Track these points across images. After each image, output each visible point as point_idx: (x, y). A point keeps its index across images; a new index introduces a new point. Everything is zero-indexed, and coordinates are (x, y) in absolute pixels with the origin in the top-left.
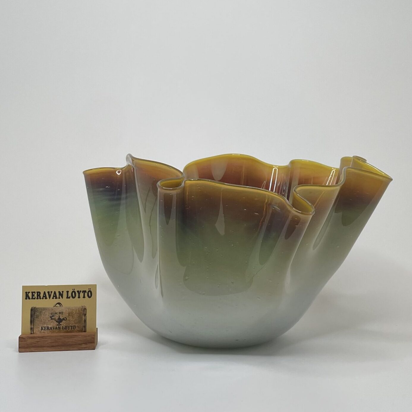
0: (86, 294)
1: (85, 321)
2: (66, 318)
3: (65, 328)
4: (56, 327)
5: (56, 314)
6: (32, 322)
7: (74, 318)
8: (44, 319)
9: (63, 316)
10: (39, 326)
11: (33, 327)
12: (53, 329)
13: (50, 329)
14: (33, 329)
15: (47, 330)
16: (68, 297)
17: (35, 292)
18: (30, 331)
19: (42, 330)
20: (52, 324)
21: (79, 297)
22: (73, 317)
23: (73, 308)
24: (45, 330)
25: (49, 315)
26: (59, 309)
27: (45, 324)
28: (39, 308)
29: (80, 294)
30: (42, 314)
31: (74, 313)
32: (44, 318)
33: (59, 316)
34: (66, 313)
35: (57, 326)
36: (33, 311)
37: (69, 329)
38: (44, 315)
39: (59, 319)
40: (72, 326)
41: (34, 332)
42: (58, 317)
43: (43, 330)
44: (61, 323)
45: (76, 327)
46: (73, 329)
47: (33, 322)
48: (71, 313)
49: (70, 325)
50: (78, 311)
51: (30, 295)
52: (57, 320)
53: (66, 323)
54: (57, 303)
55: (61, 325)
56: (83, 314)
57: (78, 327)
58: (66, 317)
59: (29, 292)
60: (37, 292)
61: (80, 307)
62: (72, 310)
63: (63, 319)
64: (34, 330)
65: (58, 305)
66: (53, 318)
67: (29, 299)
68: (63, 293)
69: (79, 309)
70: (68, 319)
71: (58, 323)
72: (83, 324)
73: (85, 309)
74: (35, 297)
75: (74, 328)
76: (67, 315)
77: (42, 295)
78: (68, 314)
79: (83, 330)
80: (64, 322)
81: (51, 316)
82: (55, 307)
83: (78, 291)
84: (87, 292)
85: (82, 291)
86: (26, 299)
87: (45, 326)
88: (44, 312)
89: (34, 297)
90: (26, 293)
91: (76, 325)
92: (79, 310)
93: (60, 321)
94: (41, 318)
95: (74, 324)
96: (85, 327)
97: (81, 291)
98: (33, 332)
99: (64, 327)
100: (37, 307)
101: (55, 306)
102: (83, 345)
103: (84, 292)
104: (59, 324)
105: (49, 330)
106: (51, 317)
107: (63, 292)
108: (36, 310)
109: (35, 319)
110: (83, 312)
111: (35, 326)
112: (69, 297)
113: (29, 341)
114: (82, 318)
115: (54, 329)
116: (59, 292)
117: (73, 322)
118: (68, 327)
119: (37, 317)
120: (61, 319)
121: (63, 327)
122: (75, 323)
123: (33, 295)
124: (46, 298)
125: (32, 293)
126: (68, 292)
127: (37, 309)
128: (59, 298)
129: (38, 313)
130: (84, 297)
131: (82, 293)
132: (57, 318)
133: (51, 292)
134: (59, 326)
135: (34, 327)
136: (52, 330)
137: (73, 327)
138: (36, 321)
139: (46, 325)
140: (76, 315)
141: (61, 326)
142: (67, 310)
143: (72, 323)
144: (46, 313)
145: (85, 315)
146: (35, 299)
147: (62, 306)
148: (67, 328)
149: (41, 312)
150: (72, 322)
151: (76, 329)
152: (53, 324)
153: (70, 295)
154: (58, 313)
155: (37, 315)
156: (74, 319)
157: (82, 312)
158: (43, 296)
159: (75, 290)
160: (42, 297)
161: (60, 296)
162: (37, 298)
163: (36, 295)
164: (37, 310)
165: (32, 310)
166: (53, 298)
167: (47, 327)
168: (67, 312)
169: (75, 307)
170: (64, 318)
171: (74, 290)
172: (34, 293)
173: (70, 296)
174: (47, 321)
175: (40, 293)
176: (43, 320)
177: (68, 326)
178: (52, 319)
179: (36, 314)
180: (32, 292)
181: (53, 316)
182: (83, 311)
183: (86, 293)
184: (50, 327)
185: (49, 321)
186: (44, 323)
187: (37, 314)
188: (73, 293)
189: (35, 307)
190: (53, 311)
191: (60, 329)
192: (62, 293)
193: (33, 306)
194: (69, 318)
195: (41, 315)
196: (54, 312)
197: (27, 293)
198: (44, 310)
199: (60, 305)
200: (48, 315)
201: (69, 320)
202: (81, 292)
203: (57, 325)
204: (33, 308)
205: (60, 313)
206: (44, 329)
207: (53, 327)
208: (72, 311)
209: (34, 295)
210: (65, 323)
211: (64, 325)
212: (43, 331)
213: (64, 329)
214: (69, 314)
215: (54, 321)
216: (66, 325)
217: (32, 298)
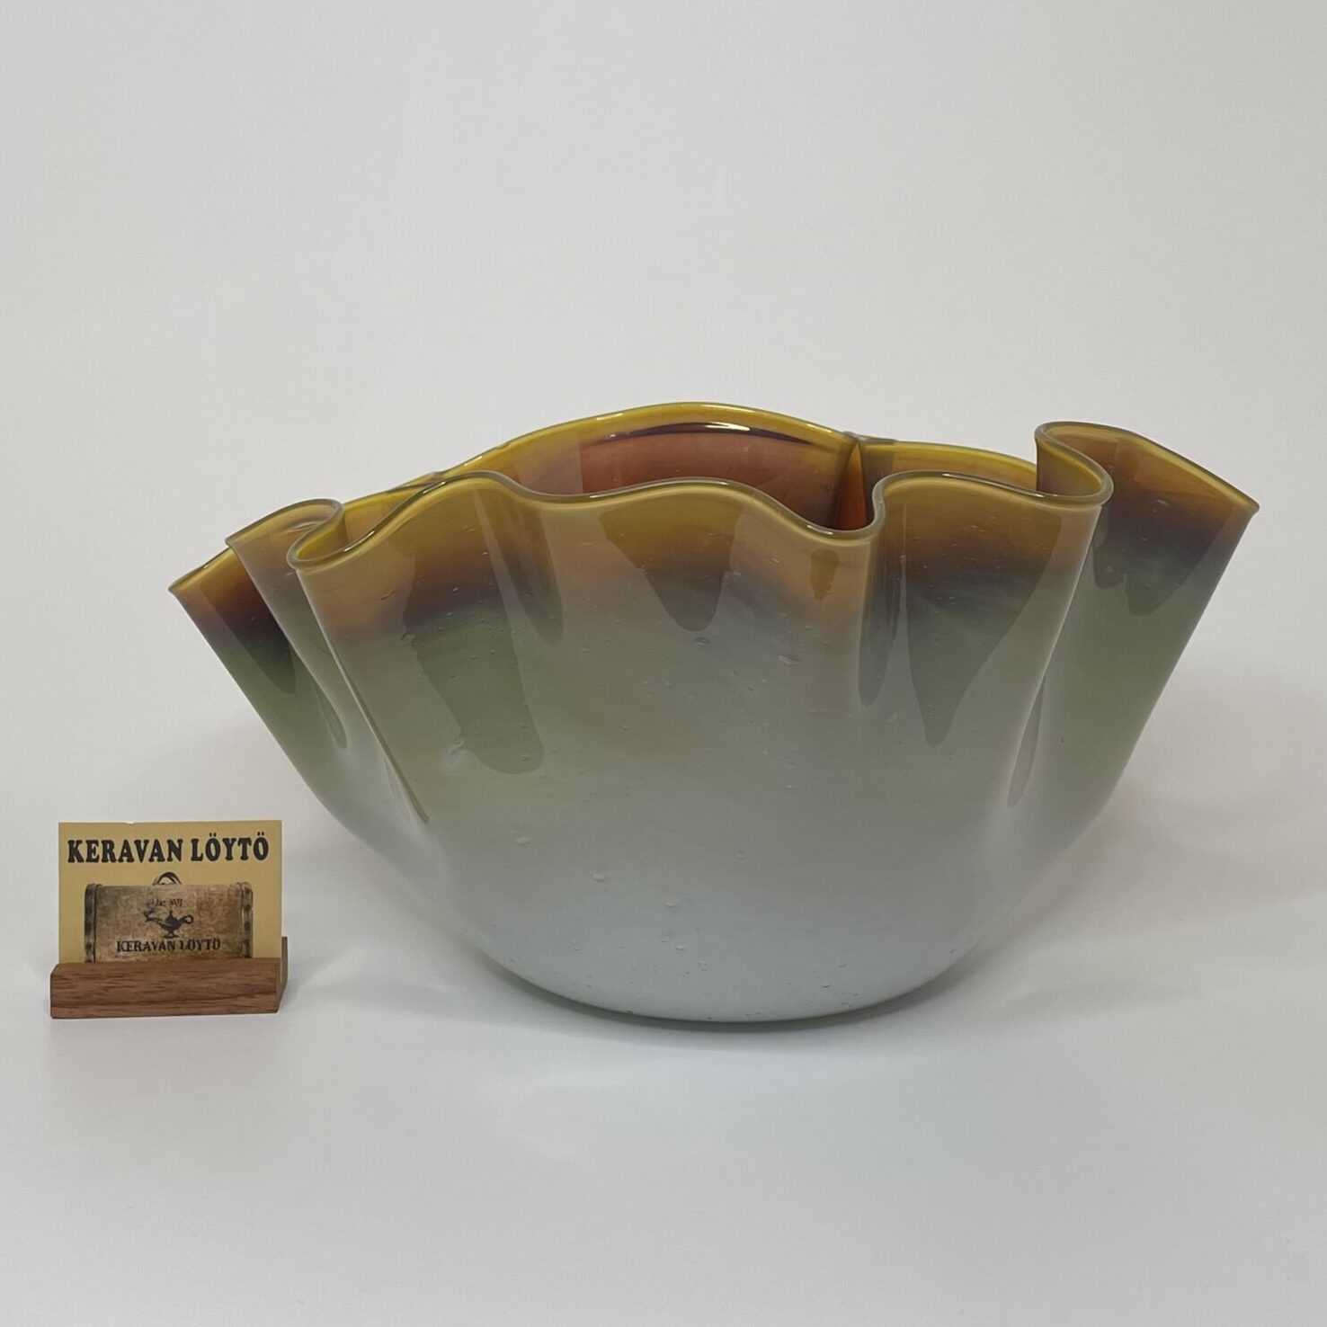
0: (250, 849)
1: (248, 926)
2: (190, 916)
3: (188, 946)
4: (162, 943)
5: (161, 904)
6: (89, 928)
7: (214, 916)
8: (124, 921)
9: (181, 912)
10: (111, 940)
11: (92, 941)
12: (152, 947)
13: (142, 947)
14: (92, 948)
15: (136, 950)
16: (195, 858)
17: (96, 842)
18: (84, 954)
19: (119, 950)
20: (150, 933)
21: (229, 857)
22: (211, 914)
23: (212, 889)
24: (128, 950)
25: (139, 909)
26: (169, 891)
27: (129, 934)
28: (110, 888)
29: (233, 848)
30: (119, 905)
31: (215, 903)
32: (125, 916)
33: (171, 912)
34: (191, 902)
35: (166, 941)
36: (93, 896)
37: (200, 949)
38: (125, 907)
39: (171, 918)
40: (208, 941)
41: (98, 954)
42: (169, 914)
43: (124, 951)
44: (175, 932)
45: (221, 945)
46: (212, 949)
47: (93, 927)
48: (207, 903)
49: (205, 937)
50: (226, 897)
51: (83, 849)
52: (163, 923)
53: (192, 932)
54: (162, 874)
55: (176, 936)
56: (242, 905)
57: (226, 942)
58: (191, 913)
59: (79, 842)
60: (103, 842)
61: (231, 885)
62: (210, 894)
63: (183, 920)
64: (97, 950)
65: (166, 880)
66: (151, 916)
67: (81, 860)
68: (180, 845)
69: (229, 890)
70: (196, 918)
71: (167, 932)
72: (241, 933)
73: (248, 891)
74: (98, 856)
75: (216, 946)
76: (195, 907)
77: (117, 852)
78: (198, 905)
79: (244, 952)
80: (186, 929)
81: (146, 909)
82: (157, 886)
83: (225, 840)
84: (253, 843)
85: (238, 839)
86: (71, 860)
87: (130, 939)
88: (125, 898)
89: (94, 857)
90: (71, 843)
91: (222, 937)
92: (229, 895)
93: (172, 924)
94: (116, 917)
95: (215, 935)
96: (248, 942)
97: (234, 840)
98: (92, 957)
99: (185, 944)
100: (104, 883)
101: (158, 882)
102: (242, 998)
103: (244, 842)
104: (171, 935)
105: (140, 950)
106: (145, 914)
107: (180, 841)
108: (102, 894)
109: (98, 918)
110: (242, 899)
111: (98, 939)
112: (199, 855)
113: (83, 987)
114: (238, 917)
115: (155, 948)
116: (170, 842)
117: (212, 929)
118: (196, 943)
119: (105, 915)
120: (175, 919)
121: (182, 942)
122: (219, 933)
123: (91, 851)
124: (131, 860)
125: (89, 843)
126: (195, 842)
127: (104, 889)
128: (170, 859)
129: (107, 901)
130: (244, 857)
131: (239, 844)
132: (164, 917)
133: (146, 842)
134: (172, 940)
135: (95, 943)
136: (150, 950)
137: (212, 945)
138: (103, 925)
139: (133, 937)
140: (220, 908)
141: (177, 940)
142: (195, 894)
143: (210, 932)
144: (130, 902)
145: (248, 908)
146: (96, 860)
147: (180, 883)
148: (194, 947)
149: (115, 900)
150: (208, 929)
151: (221, 949)
152: (153, 934)
153: (201, 849)
154: (167, 904)
155: (105, 907)
156: (215, 921)
157: (239, 898)
158: (123, 854)
159: (217, 838)
160: (117, 857)
161: (173, 854)
162: (105, 860)
163: (99, 850)
164: (106, 895)
165: (88, 892)
166: (151, 860)
167: (136, 942)
168: (195, 901)
169: (216, 886)
170: (185, 917)
171: (213, 837)
172: (93, 845)
173: (202, 855)
174: (136, 926)
175: (111, 843)
176: (121, 922)
177: (198, 941)
178: (149, 920)
179: (100, 905)
180: (87, 842)
181: (151, 912)
182: (242, 897)
183: (250, 844)
184: (144, 942)
185: (140, 925)
186: (127, 931)
187: (106, 904)
188: (212, 846)
189: (97, 883)
190: (151, 897)
191: (173, 948)
192: (177, 845)
193: (91, 883)
194: (201, 916)
195: (118, 907)
196: (155, 900)
197: (75, 845)
198: (124, 895)
199: (173, 880)
200: (136, 908)
201: (201, 923)
202: (236, 843)
203: (166, 937)
204: (94, 888)
205: (172, 902)
206: (125, 948)
207: (153, 943)
208: (209, 898)
209: (94, 851)
210: (190, 930)
211: (187, 936)
212: (122, 953)
213: (185, 947)
214: (200, 906)
215: (154, 924)
216: (192, 938)
217: (89, 860)
